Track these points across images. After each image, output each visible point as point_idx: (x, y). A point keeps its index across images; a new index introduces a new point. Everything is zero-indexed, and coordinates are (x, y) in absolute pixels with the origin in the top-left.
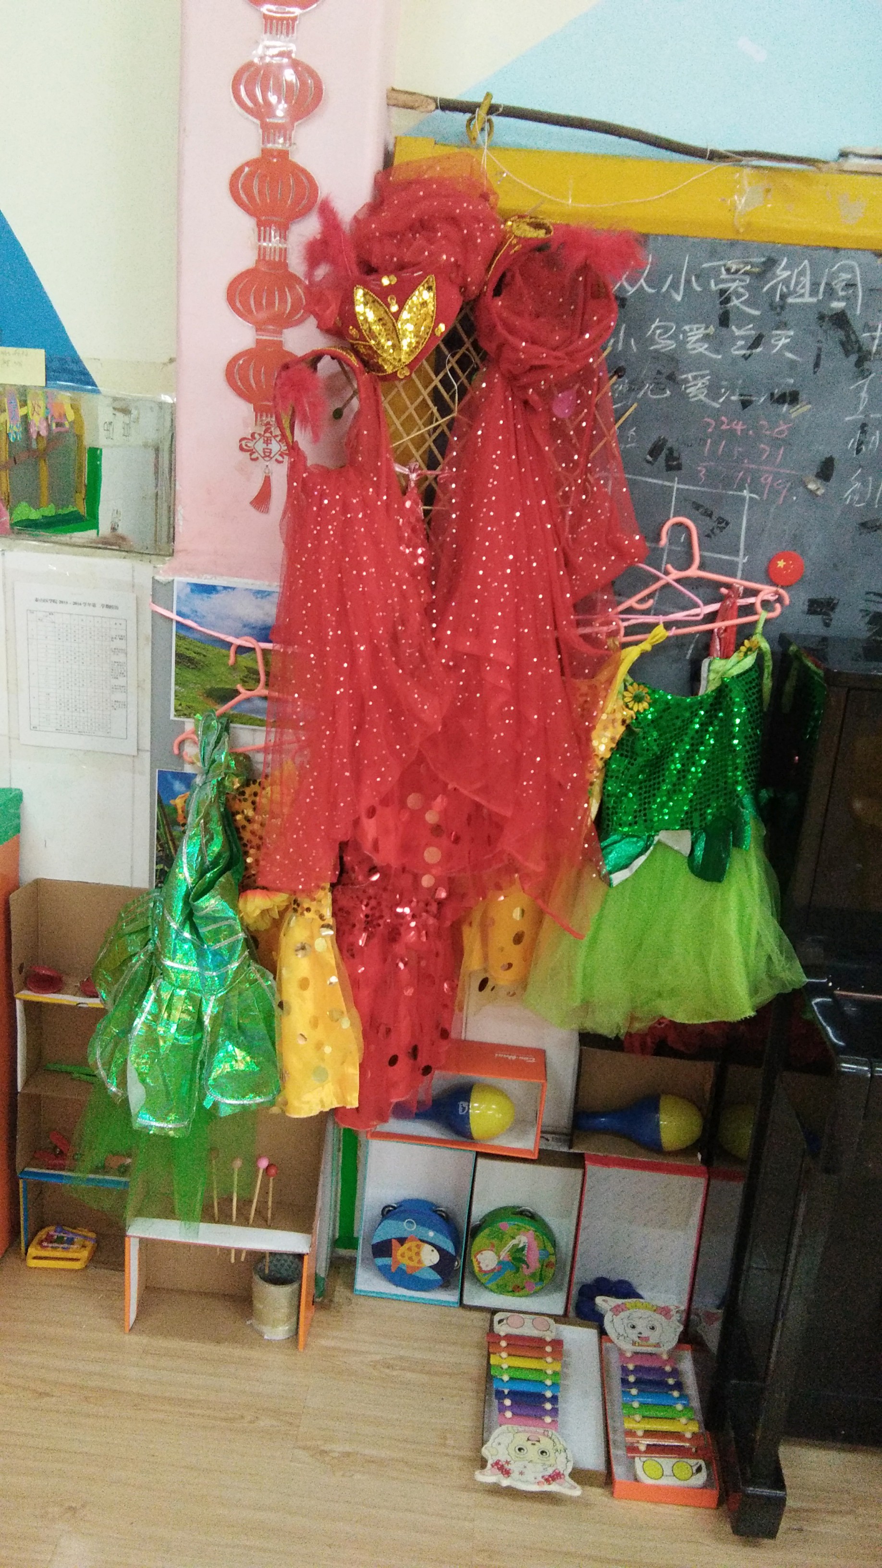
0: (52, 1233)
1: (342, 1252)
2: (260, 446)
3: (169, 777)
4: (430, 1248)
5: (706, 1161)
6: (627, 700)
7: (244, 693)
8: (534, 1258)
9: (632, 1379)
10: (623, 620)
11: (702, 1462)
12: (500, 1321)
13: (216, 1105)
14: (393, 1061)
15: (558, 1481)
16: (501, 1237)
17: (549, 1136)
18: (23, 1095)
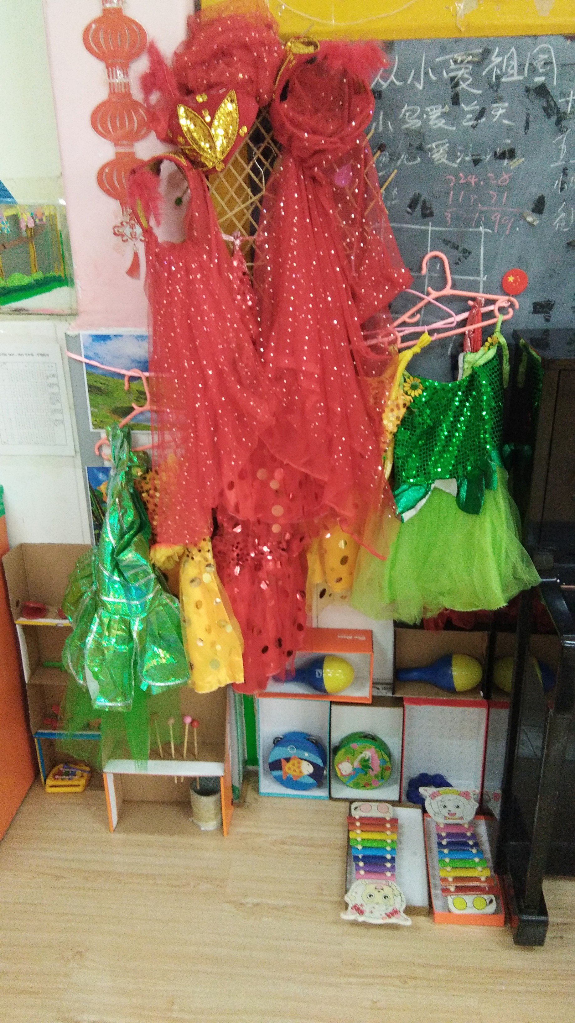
0: (61, 769)
1: (251, 768)
2: (127, 230)
3: (95, 470)
4: (307, 763)
5: (487, 697)
6: (406, 389)
7: (138, 409)
8: (377, 765)
9: (444, 842)
10: (399, 332)
11: (493, 897)
12: (356, 808)
13: (149, 687)
14: (265, 650)
15: (396, 916)
16: (353, 753)
17: (379, 686)
18: (29, 685)
